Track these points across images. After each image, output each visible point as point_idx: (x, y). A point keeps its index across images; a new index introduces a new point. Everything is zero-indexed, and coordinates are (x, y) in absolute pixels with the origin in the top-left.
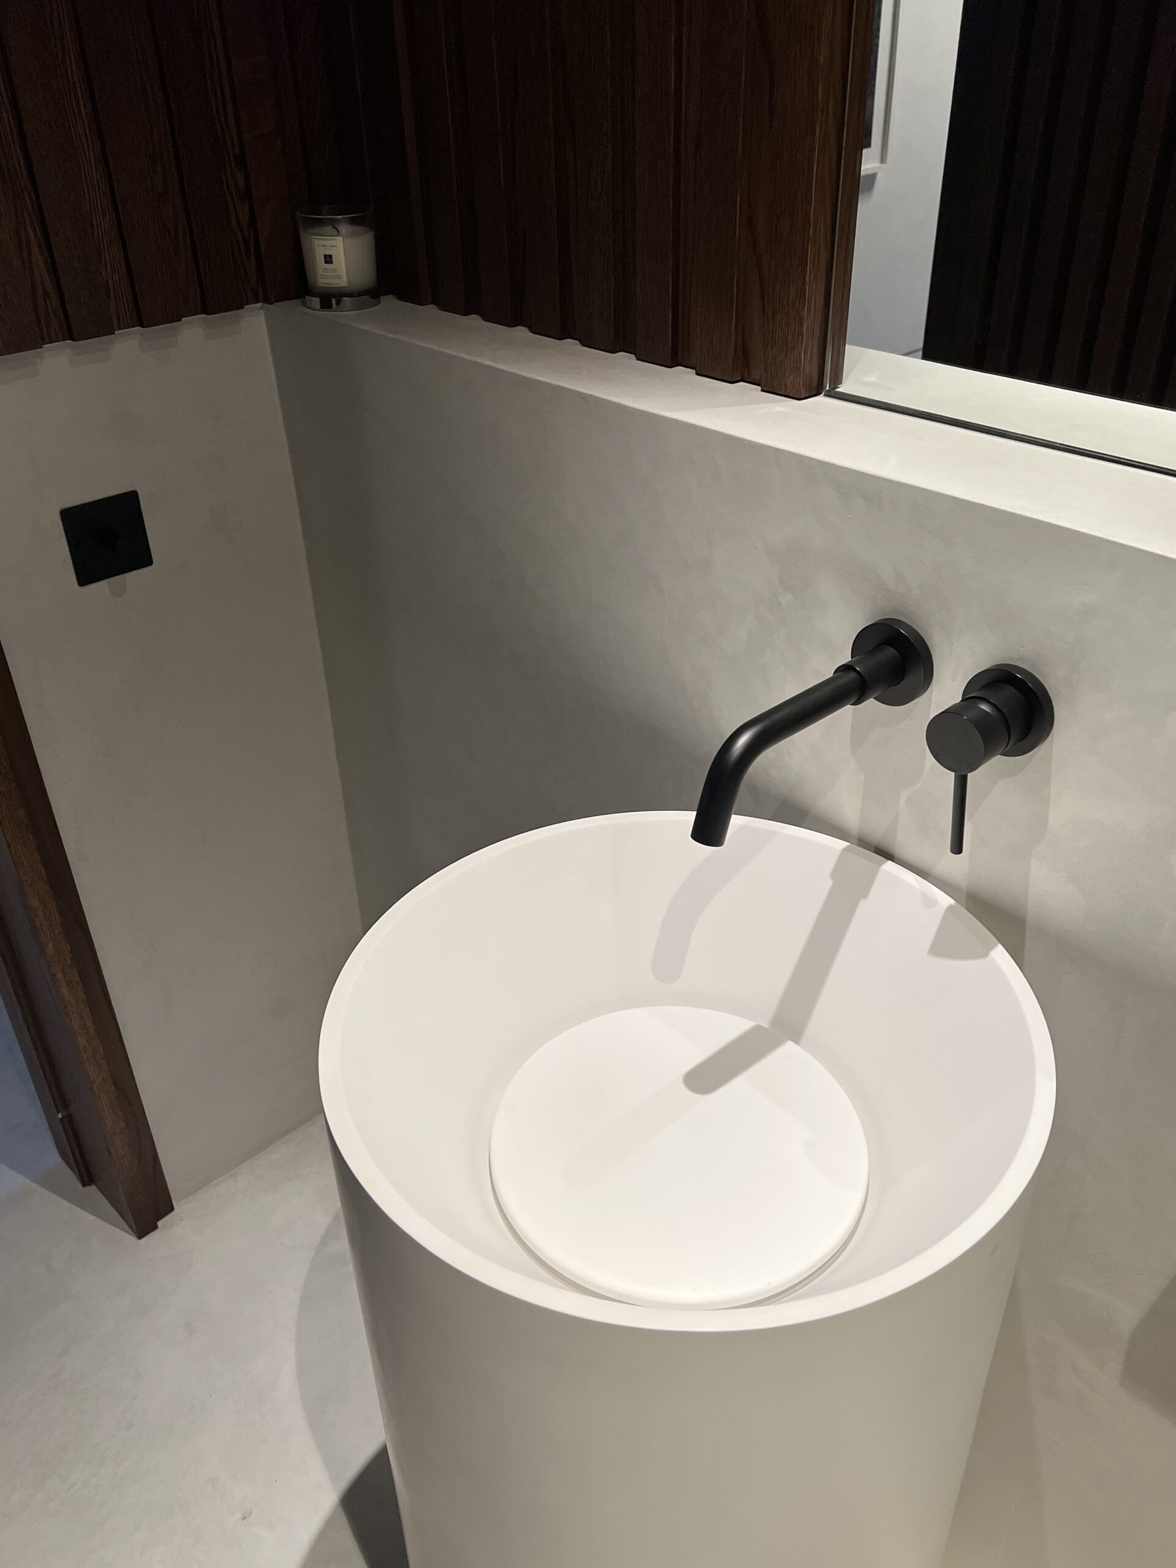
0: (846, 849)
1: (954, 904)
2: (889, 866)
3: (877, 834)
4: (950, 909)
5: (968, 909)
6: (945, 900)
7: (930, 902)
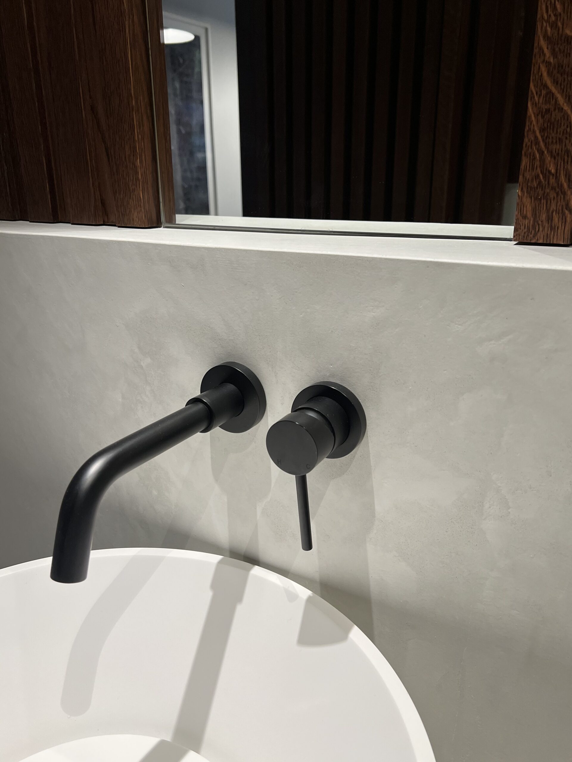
0: (220, 562)
1: (311, 595)
2: (257, 571)
3: (243, 544)
4: (309, 600)
5: (323, 597)
6: (304, 593)
7: (292, 597)
